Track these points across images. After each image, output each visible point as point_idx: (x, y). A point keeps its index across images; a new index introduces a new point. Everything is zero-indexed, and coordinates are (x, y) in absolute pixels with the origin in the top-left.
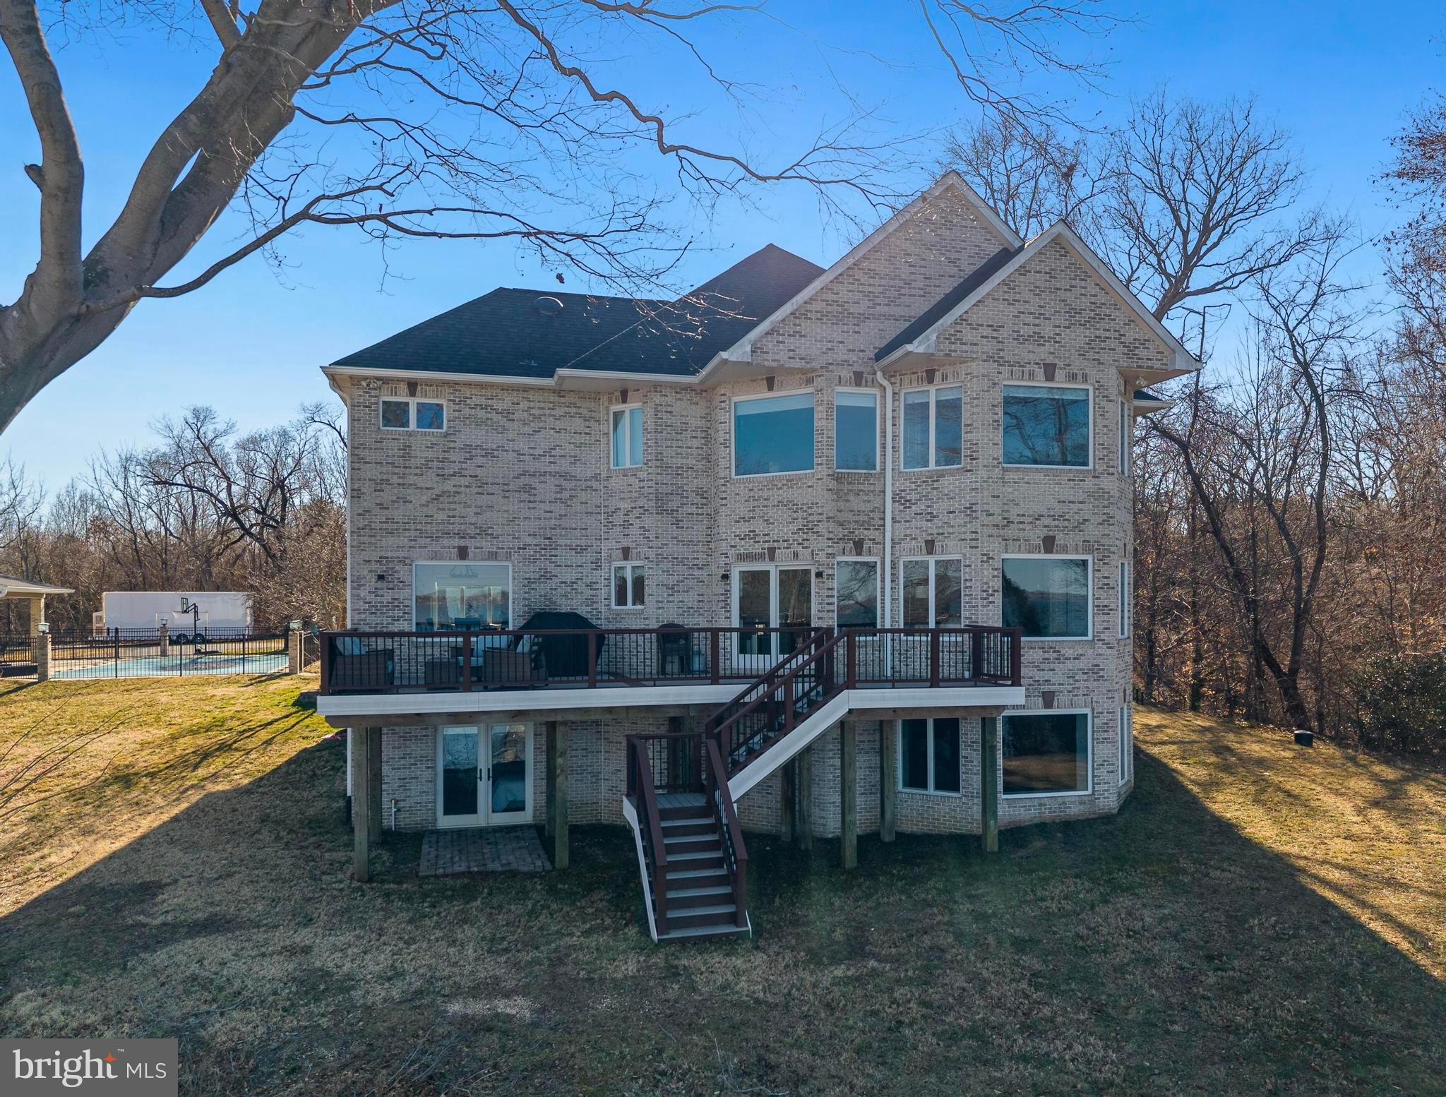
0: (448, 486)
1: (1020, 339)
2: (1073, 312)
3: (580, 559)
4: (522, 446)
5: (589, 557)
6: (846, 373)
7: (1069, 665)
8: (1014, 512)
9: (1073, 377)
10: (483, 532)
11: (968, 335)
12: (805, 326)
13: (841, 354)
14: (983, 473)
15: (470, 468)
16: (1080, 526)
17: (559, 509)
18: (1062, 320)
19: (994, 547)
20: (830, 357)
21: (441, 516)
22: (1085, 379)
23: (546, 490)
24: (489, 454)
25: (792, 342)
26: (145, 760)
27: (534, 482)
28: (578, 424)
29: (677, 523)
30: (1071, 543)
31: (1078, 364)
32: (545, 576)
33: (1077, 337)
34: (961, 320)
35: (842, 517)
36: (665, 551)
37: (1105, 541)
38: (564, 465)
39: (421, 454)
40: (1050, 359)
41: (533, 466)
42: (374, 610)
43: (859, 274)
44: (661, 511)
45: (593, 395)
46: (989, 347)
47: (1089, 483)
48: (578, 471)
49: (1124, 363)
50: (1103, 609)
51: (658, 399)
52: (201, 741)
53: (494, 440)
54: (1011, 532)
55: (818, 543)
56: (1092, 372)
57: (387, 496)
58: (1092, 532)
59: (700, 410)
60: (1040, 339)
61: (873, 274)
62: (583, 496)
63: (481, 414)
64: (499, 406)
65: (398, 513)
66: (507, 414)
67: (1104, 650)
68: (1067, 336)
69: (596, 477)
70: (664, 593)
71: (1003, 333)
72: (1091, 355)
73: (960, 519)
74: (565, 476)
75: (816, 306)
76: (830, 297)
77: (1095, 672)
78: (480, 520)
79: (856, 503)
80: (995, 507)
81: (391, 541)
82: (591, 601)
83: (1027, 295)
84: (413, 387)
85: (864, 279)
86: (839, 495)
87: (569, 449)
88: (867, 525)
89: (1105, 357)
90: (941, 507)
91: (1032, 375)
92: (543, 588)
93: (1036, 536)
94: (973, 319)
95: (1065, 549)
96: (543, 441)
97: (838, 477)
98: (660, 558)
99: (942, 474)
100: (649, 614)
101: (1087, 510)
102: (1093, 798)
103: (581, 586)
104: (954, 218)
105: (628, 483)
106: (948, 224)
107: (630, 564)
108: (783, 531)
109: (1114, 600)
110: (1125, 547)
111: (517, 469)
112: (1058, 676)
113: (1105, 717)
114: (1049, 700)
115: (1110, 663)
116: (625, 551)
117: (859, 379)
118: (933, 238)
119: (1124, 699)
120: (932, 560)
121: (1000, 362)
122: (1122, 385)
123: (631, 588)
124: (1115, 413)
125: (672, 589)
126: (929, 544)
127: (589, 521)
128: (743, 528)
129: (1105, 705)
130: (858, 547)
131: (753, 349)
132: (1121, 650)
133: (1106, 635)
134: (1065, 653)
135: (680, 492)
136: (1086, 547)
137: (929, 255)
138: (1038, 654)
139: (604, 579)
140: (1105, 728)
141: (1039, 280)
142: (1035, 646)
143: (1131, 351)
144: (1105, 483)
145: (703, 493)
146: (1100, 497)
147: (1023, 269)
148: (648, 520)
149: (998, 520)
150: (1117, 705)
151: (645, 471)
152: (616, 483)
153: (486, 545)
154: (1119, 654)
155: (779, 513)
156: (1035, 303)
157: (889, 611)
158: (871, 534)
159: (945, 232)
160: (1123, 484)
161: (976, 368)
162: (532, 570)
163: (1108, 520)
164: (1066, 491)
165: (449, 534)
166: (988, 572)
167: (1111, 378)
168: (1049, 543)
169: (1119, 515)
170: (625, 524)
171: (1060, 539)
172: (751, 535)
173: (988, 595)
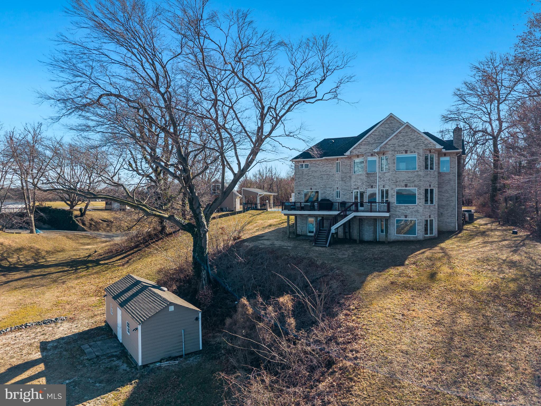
0: (309, 178)
1: (399, 146)
2: (412, 139)
4: (321, 170)
5: (332, 189)
6: (369, 154)
7: (411, 210)
8: (398, 180)
9: (412, 152)
10: (314, 185)
11: (388, 146)
12: (361, 147)
13: (368, 151)
14: (391, 172)
15: (313, 174)
16: (413, 182)
17: (327, 180)
18: (409, 141)
19: (394, 187)
20: (366, 152)
21: (308, 183)
22: (415, 152)
23: (325, 177)
24: (316, 172)
25: (358, 150)
26: (275, 223)
27: (323, 176)
28: (331, 165)
29: (345, 183)
30: (411, 185)
31: (413, 149)
32: (325, 193)
33: (413, 144)
34: (386, 144)
35: (368, 181)
36: (343, 188)
37: (420, 185)
38: (328, 173)
39: (305, 173)
40: (406, 149)
41: (323, 173)
42: (298, 198)
43: (372, 136)
44: (342, 181)
45: (333, 160)
46: (392, 149)
47: (416, 173)
48: (331, 174)
49: (424, 148)
50: (419, 199)
51: (342, 160)
52: (284, 221)
53: (316, 169)
54: (398, 184)
55: (364, 186)
57: (300, 180)
58: (416, 183)
59: (349, 161)
60: (404, 146)
62: (331, 178)
63: (314, 165)
64: (317, 163)
65: (301, 183)
66: (319, 165)
67: (419, 207)
68: (410, 144)
69: (334, 174)
70: (343, 195)
71: (396, 145)
72: (416, 147)
73: (388, 181)
74: (328, 175)
75: (363, 143)
76: (366, 140)
77: (417, 211)
78: (314, 183)
79: (372, 179)
80: (394, 179)
81: (300, 187)
82: (332, 197)
83: (401, 137)
84: (304, 161)
85: (373, 136)
86: (368, 177)
87: (329, 170)
88: (374, 183)
89: (420, 147)
90: (385, 179)
91: (402, 153)
92: (324, 195)
93: (403, 184)
94: (389, 143)
95: (410, 187)
96: (324, 169)
97: (368, 174)
98: (342, 189)
99: (385, 173)
100: (340, 200)
101: (415, 179)
102: (416, 237)
103: (331, 194)
104: (393, 122)
105: (338, 176)
106: (391, 123)
107: (338, 190)
108: (359, 184)
109: (423, 197)
110: (430, 185)
111: (320, 174)
112: (408, 212)
113: (420, 221)
114: (406, 216)
115: (421, 209)
116: (337, 188)
117: (372, 155)
118: (388, 126)
119: (430, 218)
120: (385, 189)
121: (395, 151)
122: (428, 152)
123: (338, 195)
124: (422, 159)
125: (344, 195)
126: (384, 186)
127: (332, 182)
128: (354, 184)
129: (420, 218)
130: (372, 187)
131: (351, 152)
132: (427, 207)
133: (420, 204)
134: (411, 207)
135: (346, 177)
136: (415, 186)
137: (388, 130)
138: (404, 208)
139: (335, 193)
140: (420, 223)
141: (404, 134)
142: (403, 206)
143: (426, 145)
144: (420, 173)
145: (350, 177)
146: (418, 176)
147: (400, 132)
148: (340, 182)
149: (395, 181)
150: (424, 218)
151: (340, 173)
152: (336, 175)
153: (315, 187)
154: (425, 208)
155: (359, 181)
156: (403, 139)
157: (378, 199)
158: (375, 184)
159: (390, 125)
160: (429, 172)
161: (390, 152)
162: (322, 192)
163: (420, 180)
164: (410, 175)
165: (309, 186)
166: (392, 192)
167: (421, 151)
168: (406, 186)
169: (425, 179)
170: (338, 183)
171: (409, 184)
172: (355, 185)
173: (392, 196)
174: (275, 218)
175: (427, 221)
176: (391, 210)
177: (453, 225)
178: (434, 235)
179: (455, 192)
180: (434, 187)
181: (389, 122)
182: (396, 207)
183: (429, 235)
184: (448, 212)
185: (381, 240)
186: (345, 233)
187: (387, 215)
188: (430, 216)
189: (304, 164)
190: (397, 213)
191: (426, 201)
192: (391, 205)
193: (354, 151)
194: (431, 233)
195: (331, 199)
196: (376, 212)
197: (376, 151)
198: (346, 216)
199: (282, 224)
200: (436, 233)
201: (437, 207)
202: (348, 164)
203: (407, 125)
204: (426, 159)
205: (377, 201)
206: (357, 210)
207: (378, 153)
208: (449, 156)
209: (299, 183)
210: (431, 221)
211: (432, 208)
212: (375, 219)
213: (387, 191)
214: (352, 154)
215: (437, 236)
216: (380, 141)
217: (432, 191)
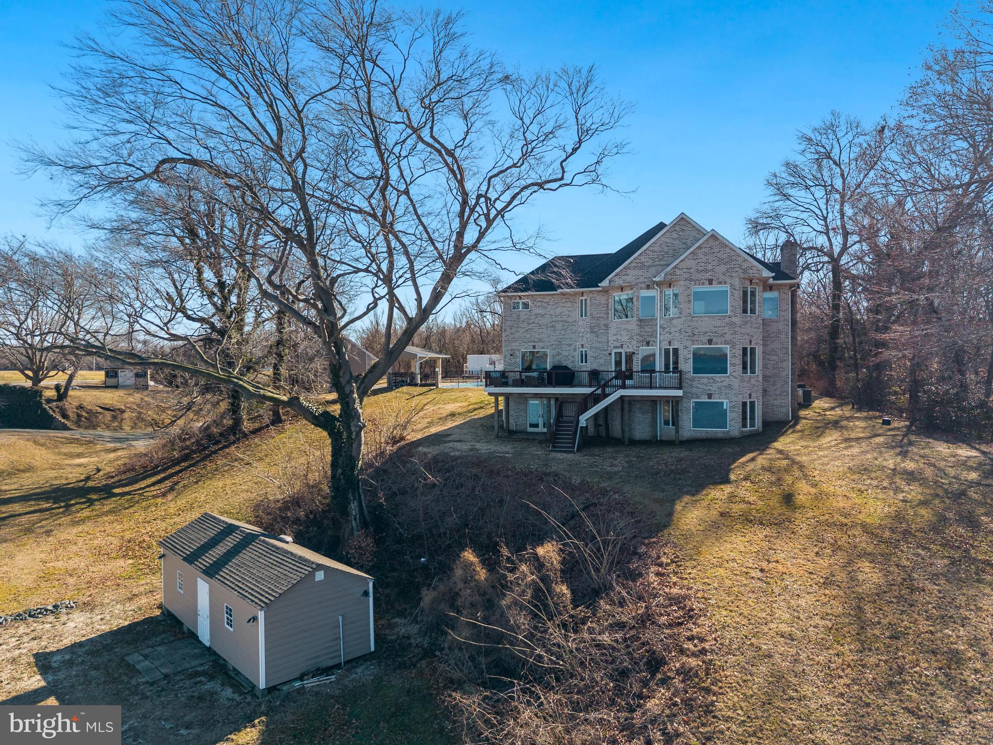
0: (530, 327)
1: (698, 271)
2: (720, 260)
3: (569, 348)
4: (552, 312)
5: (572, 347)
6: (643, 286)
7: (718, 384)
8: (696, 332)
9: (720, 283)
10: (540, 341)
11: (678, 272)
12: (629, 272)
13: (642, 279)
14: (684, 318)
15: (537, 321)
16: (723, 335)
17: (563, 332)
18: (716, 263)
19: (689, 343)
20: (638, 281)
21: (528, 336)
22: (725, 283)
23: (559, 326)
24: (542, 316)
25: (624, 278)
26: (460, 410)
27: (556, 324)
28: (569, 304)
29: (597, 336)
30: (719, 341)
31: (722, 278)
32: (559, 354)
33: (723, 268)
34: (675, 267)
35: (642, 334)
36: (593, 345)
37: (734, 340)
38: (565, 318)
39: (522, 317)
40: (711, 277)
41: (555, 319)
42: (510, 365)
43: (648, 252)
44: (592, 332)
45: (575, 294)
46: (686, 276)
47: (727, 320)
48: (569, 320)
49: (742, 276)
50: (733, 365)
51: (591, 295)
52: (475, 406)
53: (543, 311)
54: (694, 338)
55: (634, 343)
56: (728, 281)
57: (513, 331)
58: (728, 337)
59: (605, 298)
60: (706, 271)
61: (654, 251)
62: (571, 328)
63: (540, 304)
64: (545, 301)
65: (516, 336)
66: (548, 303)
67: (733, 379)
68: (717, 269)
69: (575, 321)
70: (593, 359)
71: (692, 270)
72: (728, 274)
73: (678, 334)
74: (566, 322)
75: (632, 265)
76: (638, 261)
77: (730, 387)
78: (539, 337)
79: (647, 329)
80: (689, 330)
81: (514, 344)
82: (573, 362)
83: (702, 256)
84: (520, 297)
85: (650, 253)
86: (641, 326)
87: (567, 313)
88: (652, 336)
89: (733, 274)
90: (673, 330)
91: (703, 284)
92: (558, 358)
93: (705, 339)
94: (680, 266)
95: (717, 343)
96: (558, 311)
97: (640, 321)
98: (592, 348)
99: (673, 318)
100: (589, 366)
101: (726, 330)
102: (728, 432)
103: (570, 357)
104: (685, 228)
105: (583, 323)
106: (683, 230)
107: (584, 350)
108: (625, 338)
109: (738, 361)
110: (751, 341)
111: (551, 320)
112: (714, 388)
113: (733, 403)
114: (710, 396)
115: (736, 384)
116: (582, 346)
117: (648, 287)
118: (676, 236)
119: (750, 397)
120: (671, 348)
121: (691, 280)
122: (748, 282)
123: (584, 358)
124: (739, 294)
125: (595, 358)
126: (670, 342)
127: (572, 336)
128: (615, 338)
129: (734, 399)
130: (648, 344)
131: (610, 282)
132: (746, 379)
133: (734, 374)
134: (719, 380)
135: (598, 325)
136: (726, 343)
137: (675, 242)
138: (705, 381)
139: (577, 355)
140: (733, 407)
141: (707, 250)
142: (705, 377)
143: (745, 271)
144: (734, 319)
145: (606, 326)
146: (732, 324)
147: (699, 248)
148: (588, 335)
149: (690, 334)
150: (740, 399)
151: (588, 319)
152: (580, 323)
153: (541, 344)
154: (742, 381)
155: (624, 333)
156: (704, 259)
157: (659, 365)
158: (653, 339)
159: (681, 233)
160: (749, 318)
161: (682, 283)
162: (555, 352)
163: (735, 333)
164: (717, 323)
165: (530, 342)
166: (686, 352)
167: (736, 282)
168: (710, 342)
169: (743, 331)
170: (583, 337)
171: (715, 340)
172: (617, 340)
173: (686, 360)
174: (455, 400)
175: (744, 404)
176: (684, 384)
177: (784, 410)
178: (756, 428)
179: (787, 353)
180: (757, 344)
181: (678, 228)
182: (693, 380)
183: (748, 428)
184: (775, 387)
185: (664, 439)
186: (597, 426)
187: (679, 393)
188: (750, 395)
189: (521, 301)
190: (695, 390)
191: (745, 368)
192: (684, 376)
193: (616, 279)
194: (752, 425)
195: (570, 366)
196: (656, 388)
197: (657, 279)
198: (606, 396)
199: (476, 412)
200: (760, 424)
201: (761, 379)
202: (603, 302)
203: (712, 235)
204: (745, 293)
205: (657, 369)
206: (624, 387)
207: (659, 284)
208: (778, 289)
209: (511, 337)
210: (752, 404)
211: (753, 381)
212: (654, 402)
213: (676, 351)
214: (612, 284)
215: (761, 429)
216: (662, 263)
217: (753, 350)
